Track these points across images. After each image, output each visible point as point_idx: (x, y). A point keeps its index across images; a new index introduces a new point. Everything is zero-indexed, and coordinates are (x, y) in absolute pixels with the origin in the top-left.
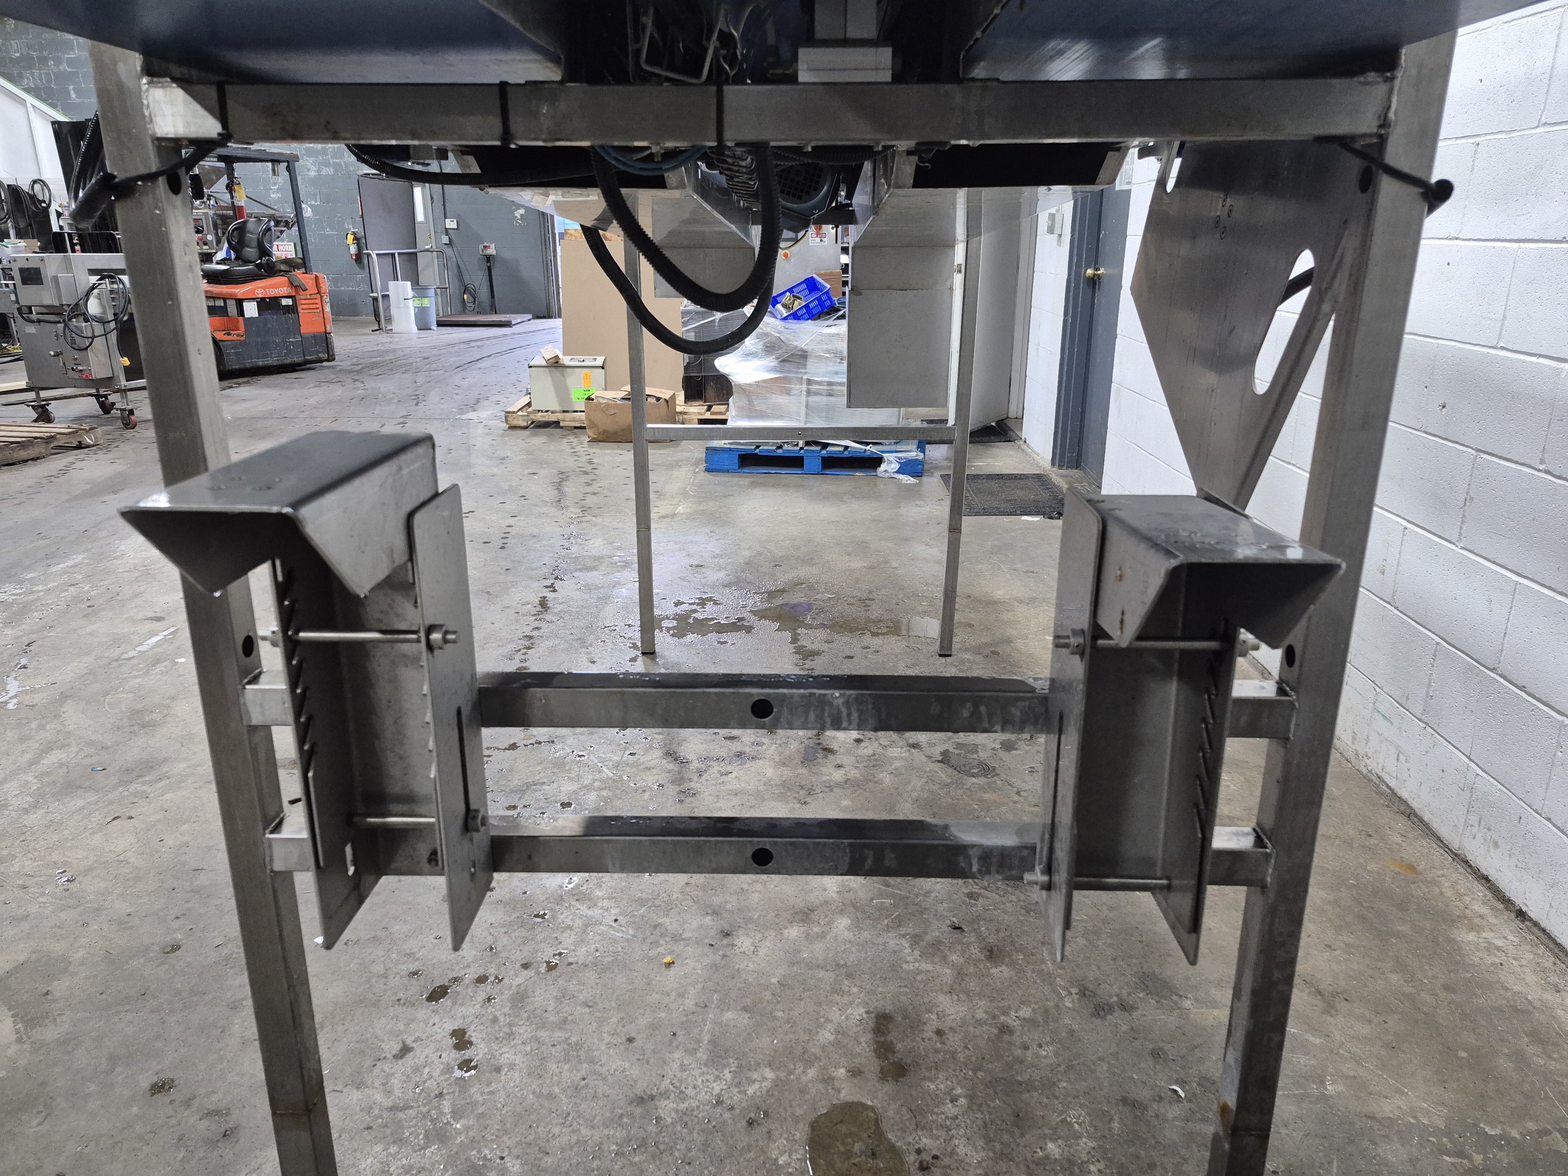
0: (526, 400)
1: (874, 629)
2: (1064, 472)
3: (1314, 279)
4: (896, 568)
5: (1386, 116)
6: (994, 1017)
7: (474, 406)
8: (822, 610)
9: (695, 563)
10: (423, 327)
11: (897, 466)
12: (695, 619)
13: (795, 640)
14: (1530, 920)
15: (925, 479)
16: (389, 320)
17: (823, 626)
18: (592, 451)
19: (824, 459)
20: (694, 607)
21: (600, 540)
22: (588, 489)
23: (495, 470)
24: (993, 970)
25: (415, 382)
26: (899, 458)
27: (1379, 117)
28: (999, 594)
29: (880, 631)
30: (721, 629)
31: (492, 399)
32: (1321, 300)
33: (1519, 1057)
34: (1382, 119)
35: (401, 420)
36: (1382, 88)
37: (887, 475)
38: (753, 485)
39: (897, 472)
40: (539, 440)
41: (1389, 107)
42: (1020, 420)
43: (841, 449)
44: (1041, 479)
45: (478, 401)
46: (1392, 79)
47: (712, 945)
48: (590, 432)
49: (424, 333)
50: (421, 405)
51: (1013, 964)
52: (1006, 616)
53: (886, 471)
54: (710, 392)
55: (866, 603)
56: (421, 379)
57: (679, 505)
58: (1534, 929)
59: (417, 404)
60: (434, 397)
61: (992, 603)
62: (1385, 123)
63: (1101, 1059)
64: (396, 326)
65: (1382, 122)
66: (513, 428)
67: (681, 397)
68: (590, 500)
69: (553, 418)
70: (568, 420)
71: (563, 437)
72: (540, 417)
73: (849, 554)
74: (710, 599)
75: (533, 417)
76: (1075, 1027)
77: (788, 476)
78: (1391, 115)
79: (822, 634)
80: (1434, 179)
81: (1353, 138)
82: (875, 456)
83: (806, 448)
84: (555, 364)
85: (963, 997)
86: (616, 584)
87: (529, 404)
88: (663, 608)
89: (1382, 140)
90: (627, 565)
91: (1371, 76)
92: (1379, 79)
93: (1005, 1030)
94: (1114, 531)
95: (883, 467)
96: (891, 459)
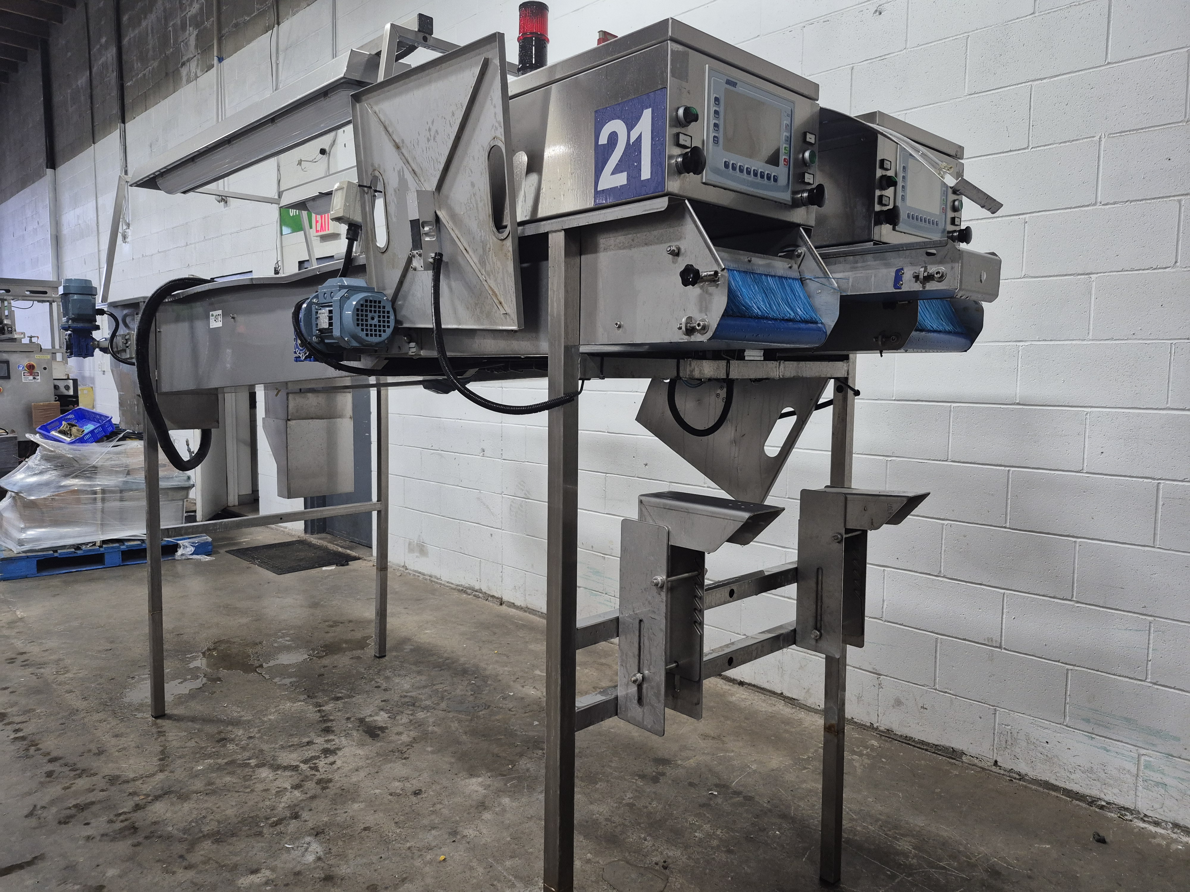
2: (316, 536)
6: (621, 803)
11: (193, 549)
14: (746, 684)
19: (123, 553)
24: (597, 786)
26: (193, 543)
33: (786, 731)
37: (184, 557)
39: (192, 554)
43: (139, 543)
44: (303, 543)
47: (454, 841)
51: (601, 780)
53: (182, 555)
58: (749, 687)
63: (676, 796)
76: (654, 790)
82: (171, 544)
83: (104, 546)
85: (599, 802)
93: (631, 806)
95: (180, 552)
96: (187, 544)
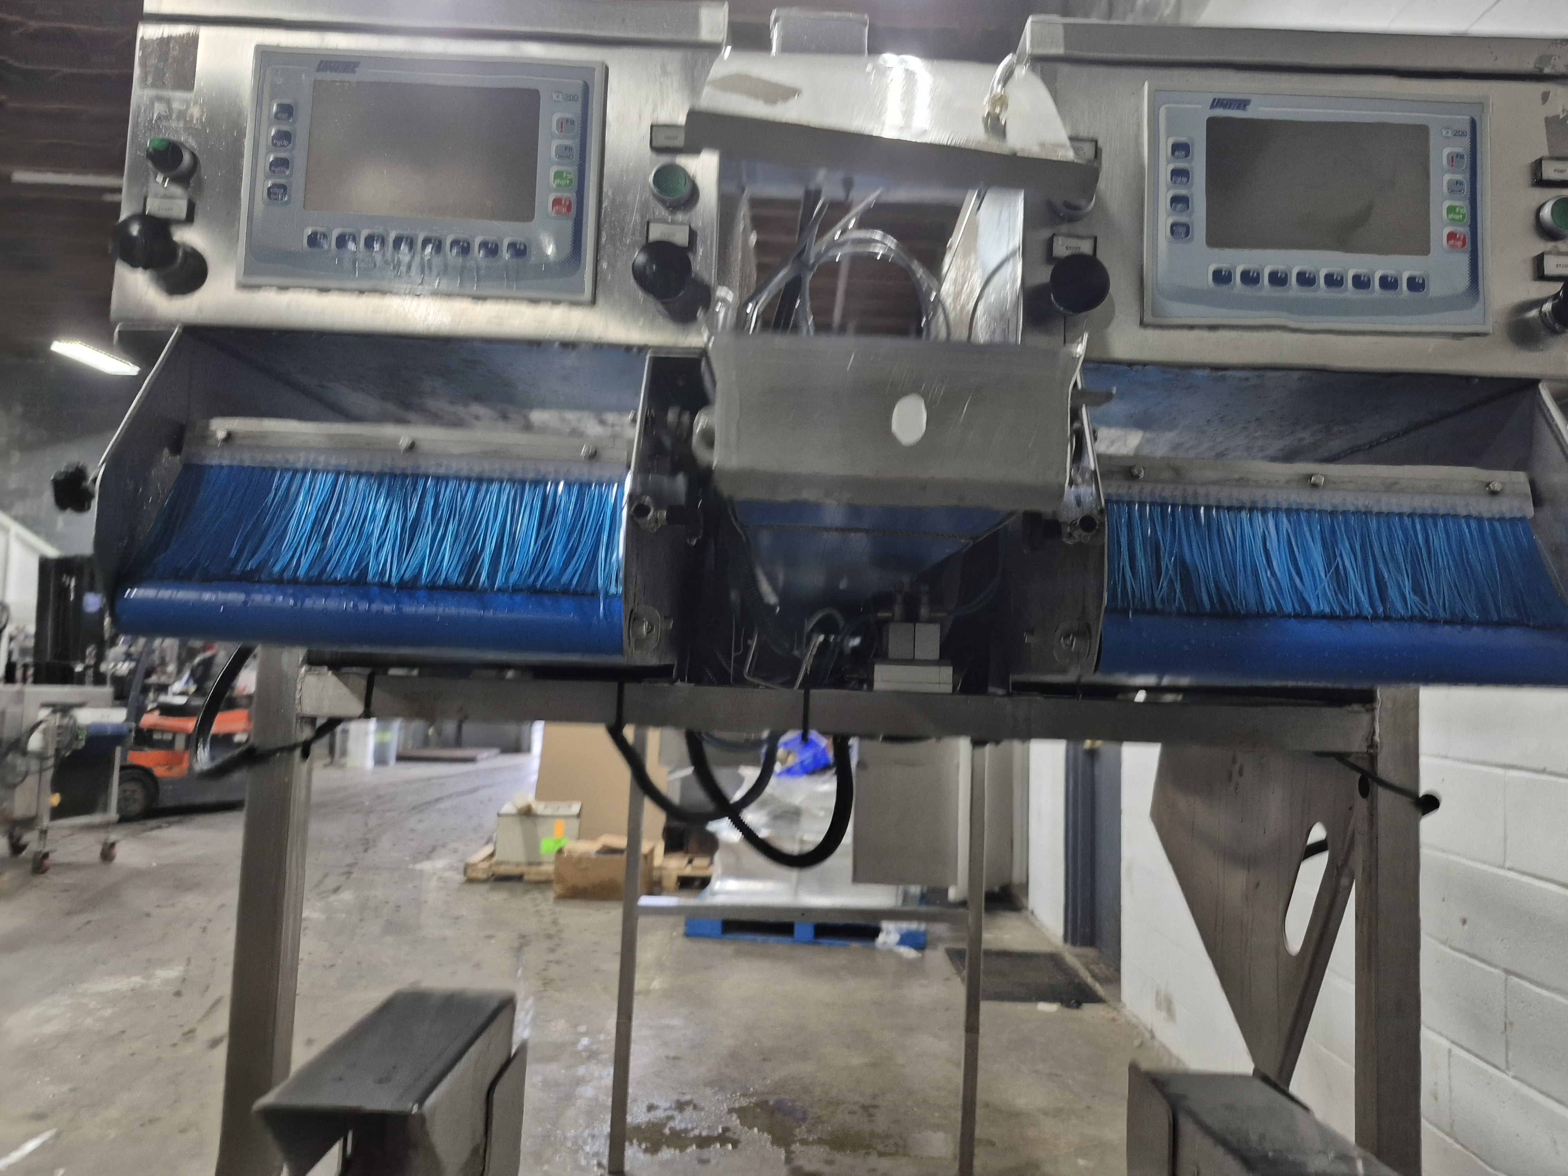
0: (488, 850)
1: (880, 1147)
2: (1079, 950)
3: (1329, 846)
4: (903, 1066)
5: (1372, 740)
7: (430, 853)
8: (818, 1120)
9: (672, 1053)
10: (380, 760)
12: (671, 1129)
13: (788, 1160)
15: (929, 953)
16: (344, 753)
17: (820, 1141)
18: (558, 909)
19: (817, 926)
20: (669, 1113)
21: (563, 1021)
22: (552, 957)
23: (448, 933)
25: (366, 825)
27: (1367, 739)
28: (1021, 1102)
29: (888, 1150)
30: (703, 1142)
31: (451, 846)
32: (1339, 875)
34: (1369, 740)
35: (347, 869)
36: (1366, 718)
37: (887, 948)
38: (738, 954)
39: (897, 943)
40: (498, 897)
41: (1374, 733)
42: (1025, 887)
44: (1054, 959)
45: (434, 849)
46: (1373, 710)
48: (558, 889)
49: (382, 769)
50: (370, 852)
52: (1031, 1133)
53: (884, 941)
54: (692, 844)
55: (868, 1110)
56: (373, 821)
57: (653, 979)
59: (366, 850)
60: (385, 843)
61: (1014, 1115)
62: (1372, 745)
64: (352, 761)
65: (1370, 743)
66: (471, 881)
67: (660, 847)
68: (554, 971)
69: (516, 871)
70: (532, 874)
71: (527, 892)
72: (503, 870)
73: (848, 1047)
74: (688, 1103)
75: (495, 869)
77: (776, 944)
78: (1377, 738)
79: (821, 1151)
80: (1422, 792)
81: (1349, 754)
84: (527, 813)
86: (580, 1081)
87: (492, 855)
88: (636, 1115)
89: (1373, 759)
90: (592, 1055)
91: (1356, 707)
92: (1362, 709)
94: (1187, 1127)
95: (881, 938)
